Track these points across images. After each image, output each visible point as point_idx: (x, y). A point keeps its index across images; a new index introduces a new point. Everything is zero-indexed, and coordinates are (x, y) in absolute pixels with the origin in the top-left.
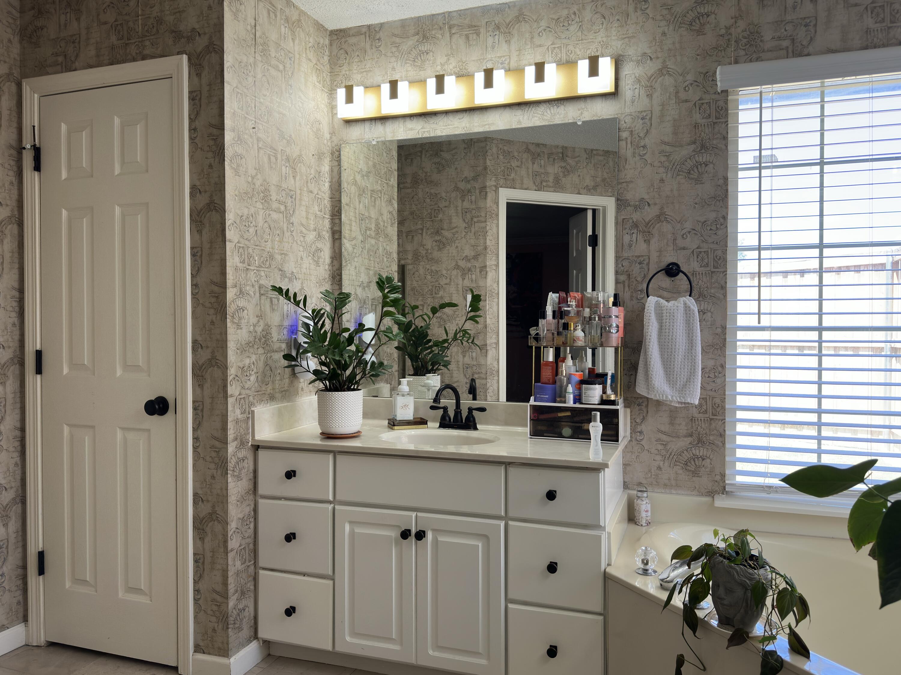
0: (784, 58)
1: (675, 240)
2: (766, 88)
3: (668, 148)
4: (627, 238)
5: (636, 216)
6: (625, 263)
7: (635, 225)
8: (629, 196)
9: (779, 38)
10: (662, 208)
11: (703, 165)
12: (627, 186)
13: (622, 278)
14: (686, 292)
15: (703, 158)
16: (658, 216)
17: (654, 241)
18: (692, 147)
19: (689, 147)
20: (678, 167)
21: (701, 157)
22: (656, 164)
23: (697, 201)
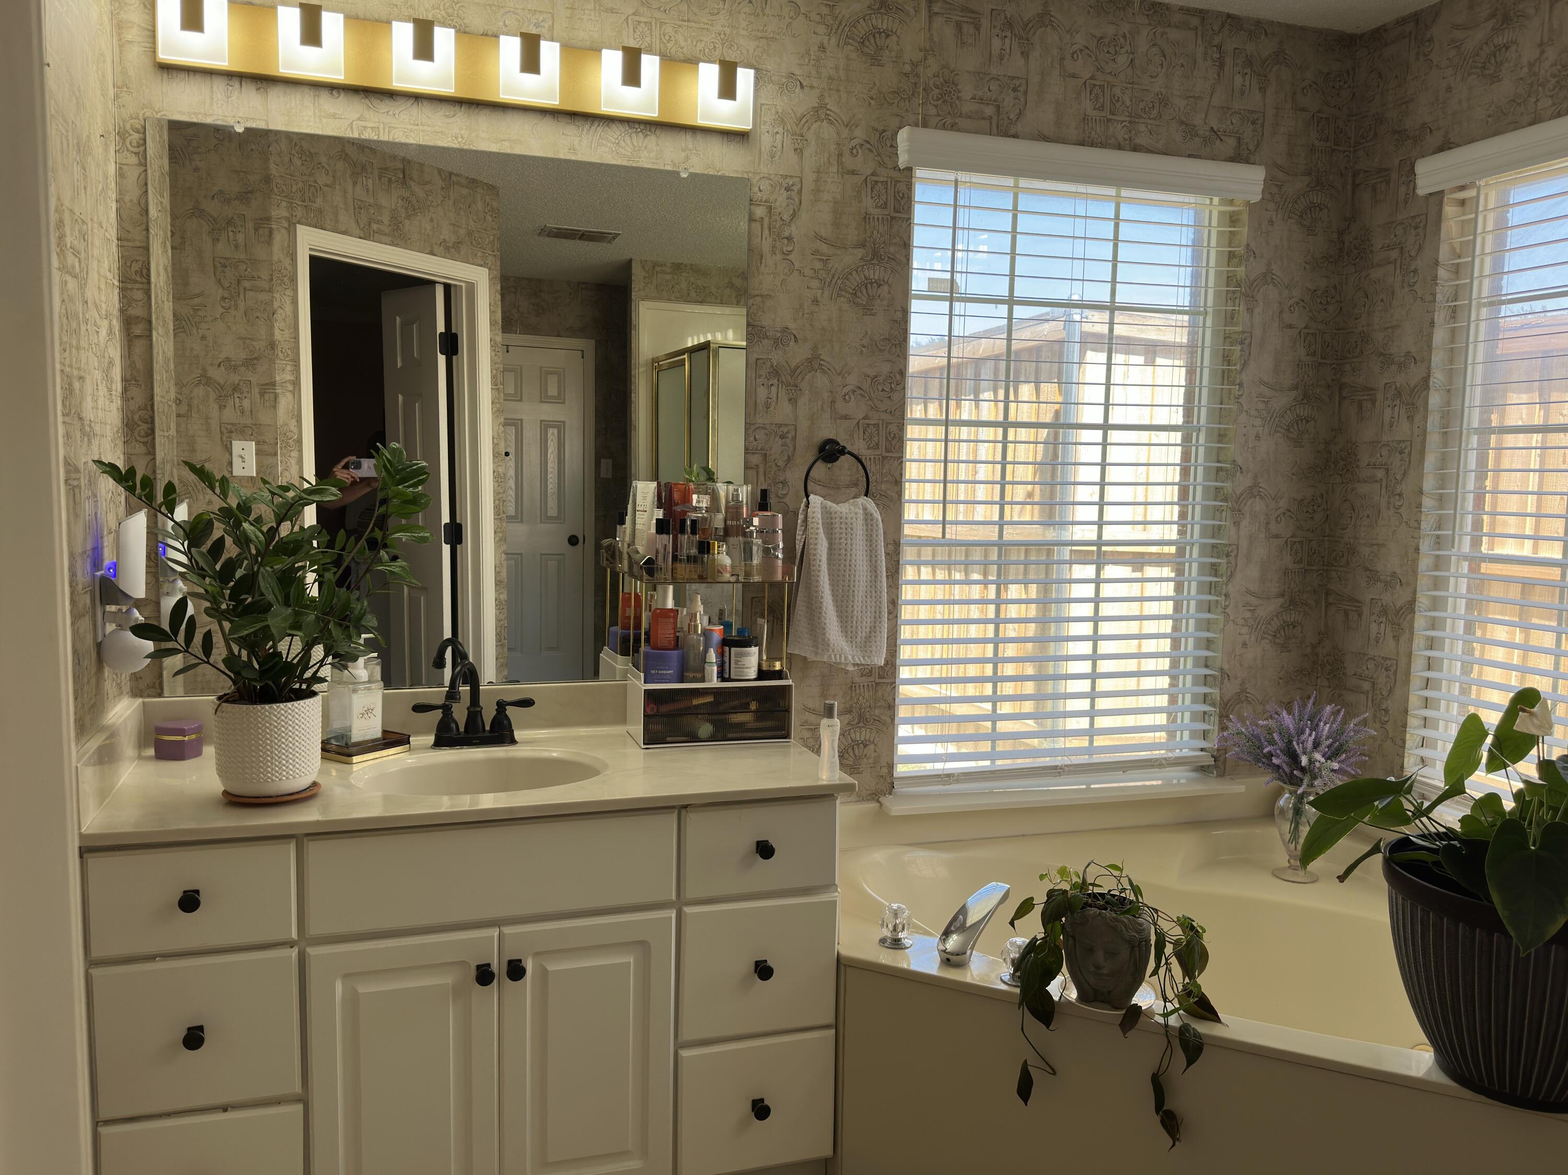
0: (986, 134)
1: (833, 402)
2: (963, 176)
3: (824, 248)
4: (762, 393)
5: (777, 357)
6: (760, 435)
7: (775, 372)
8: (766, 320)
9: (982, 101)
10: (815, 348)
11: (875, 284)
12: (763, 302)
13: (756, 459)
14: (848, 487)
15: (875, 273)
16: (810, 361)
17: (803, 401)
18: (860, 252)
19: (856, 251)
20: (839, 282)
21: (872, 272)
22: (808, 272)
23: (865, 342)
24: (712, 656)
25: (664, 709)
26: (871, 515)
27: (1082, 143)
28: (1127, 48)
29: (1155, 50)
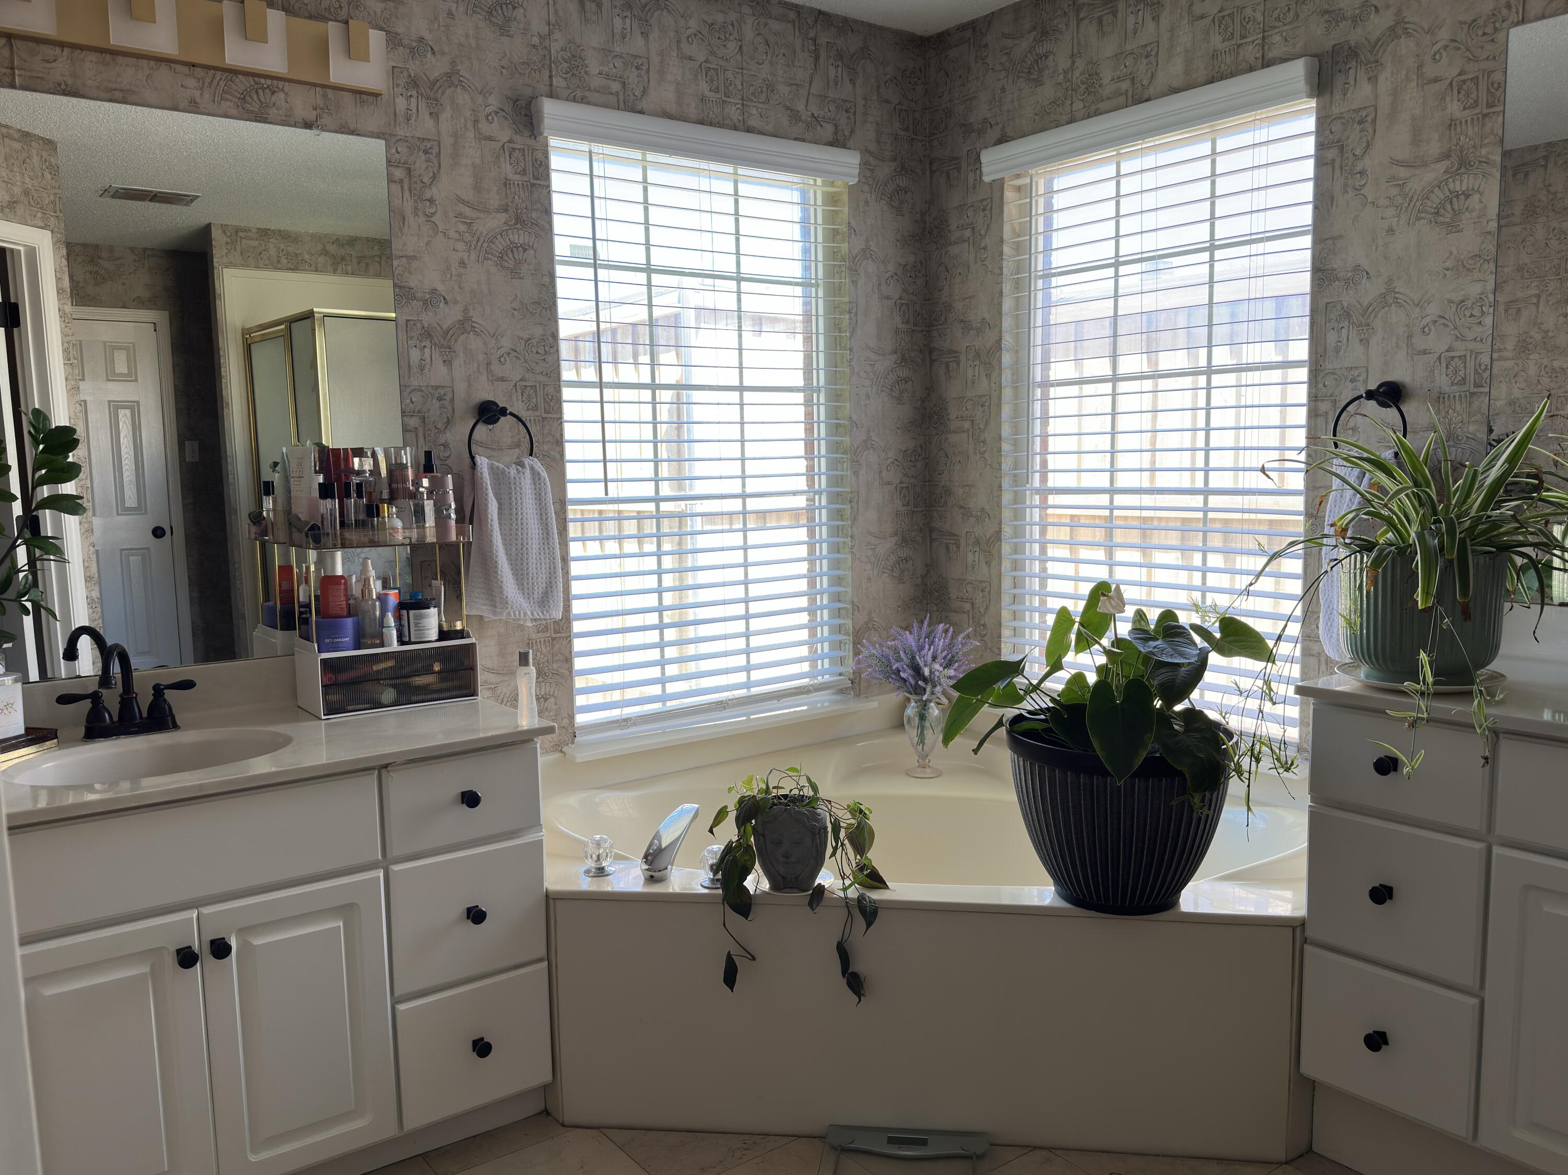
0: (614, 109)
1: (489, 364)
2: (597, 148)
3: (467, 211)
4: (415, 355)
5: (427, 318)
6: (416, 397)
7: (427, 334)
8: (413, 282)
9: (608, 77)
10: (466, 310)
11: (520, 249)
12: (408, 263)
13: (413, 422)
14: (510, 448)
15: (519, 237)
16: (461, 323)
17: (458, 363)
18: (503, 217)
19: (499, 215)
20: (485, 245)
21: (516, 236)
22: (452, 233)
23: (515, 305)
24: (391, 620)
25: (343, 677)
26: (539, 474)
27: (701, 122)
28: (735, 34)
29: (759, 39)
